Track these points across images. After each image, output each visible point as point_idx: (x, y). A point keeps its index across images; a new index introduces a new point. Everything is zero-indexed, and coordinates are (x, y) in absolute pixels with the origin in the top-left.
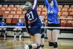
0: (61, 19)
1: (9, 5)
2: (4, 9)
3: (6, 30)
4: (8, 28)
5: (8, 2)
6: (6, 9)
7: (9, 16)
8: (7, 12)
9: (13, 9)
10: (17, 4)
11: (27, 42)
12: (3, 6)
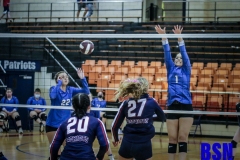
0: (229, 95)
1: (110, 61)
2: (99, 70)
3: (104, 116)
4: (107, 112)
5: (107, 54)
6: (104, 69)
7: (111, 85)
9: (119, 70)
10: (128, 60)
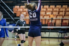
8: (24, 13)
11: (45, 43)
12: (20, 7)
